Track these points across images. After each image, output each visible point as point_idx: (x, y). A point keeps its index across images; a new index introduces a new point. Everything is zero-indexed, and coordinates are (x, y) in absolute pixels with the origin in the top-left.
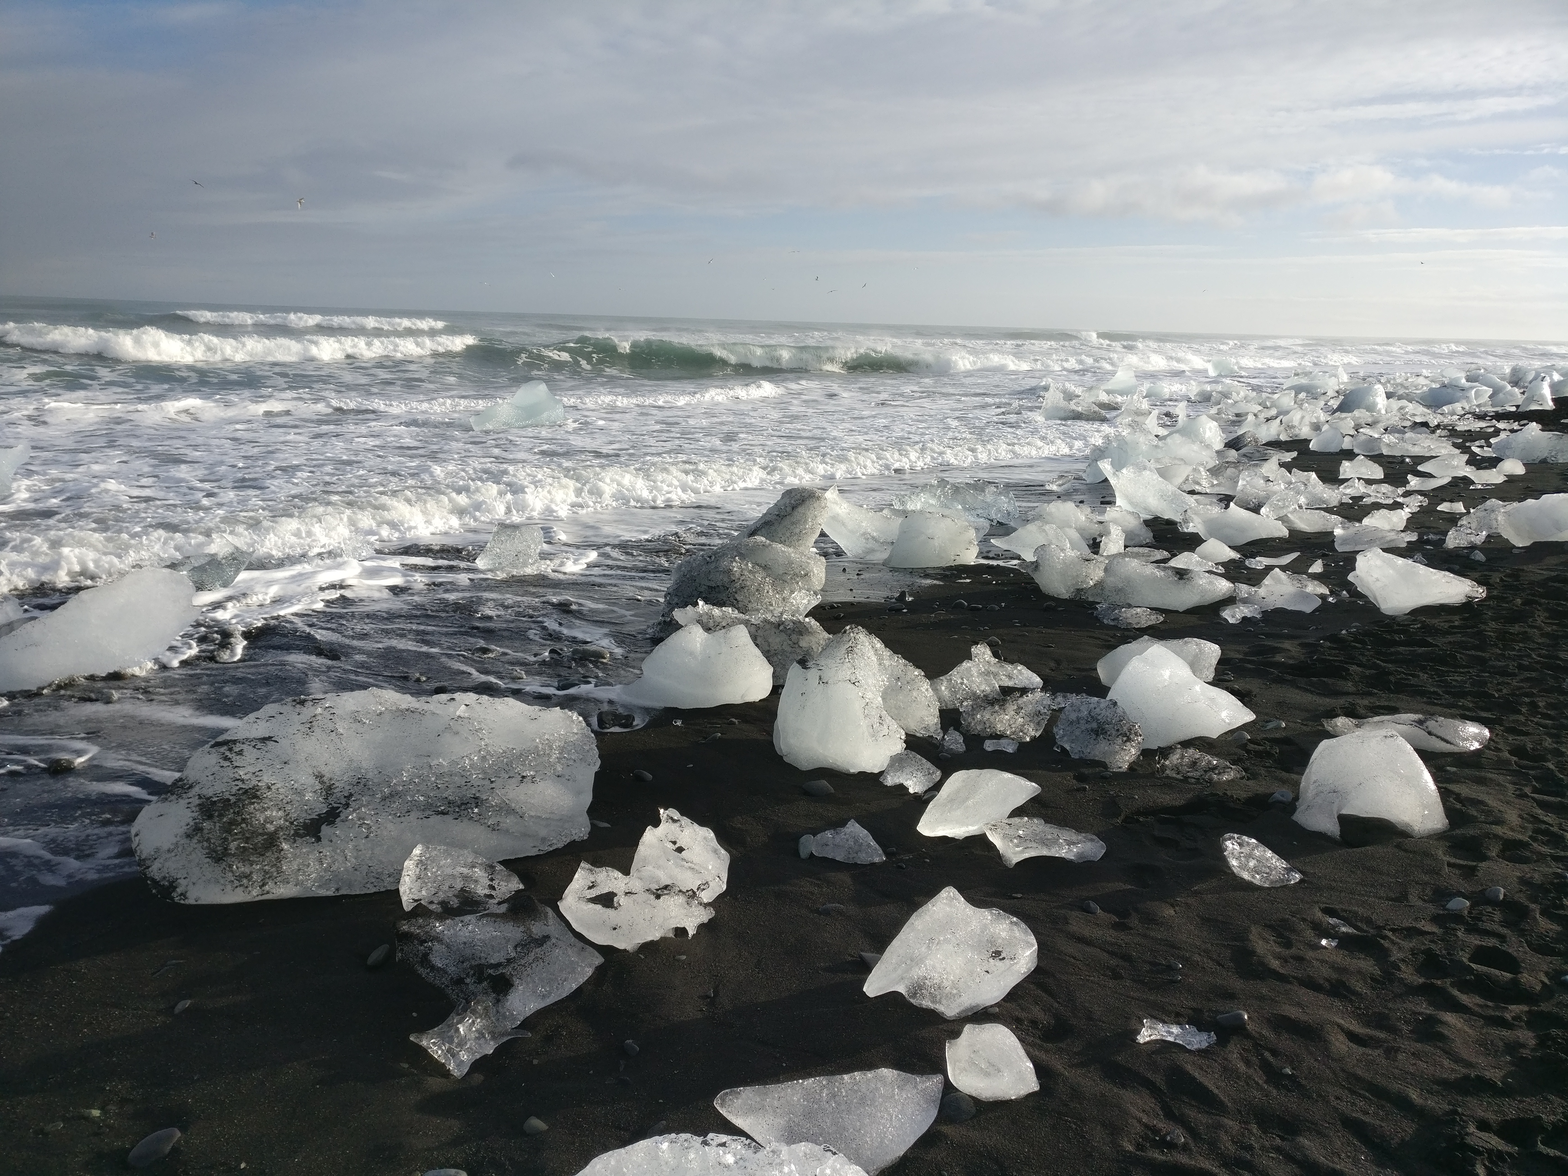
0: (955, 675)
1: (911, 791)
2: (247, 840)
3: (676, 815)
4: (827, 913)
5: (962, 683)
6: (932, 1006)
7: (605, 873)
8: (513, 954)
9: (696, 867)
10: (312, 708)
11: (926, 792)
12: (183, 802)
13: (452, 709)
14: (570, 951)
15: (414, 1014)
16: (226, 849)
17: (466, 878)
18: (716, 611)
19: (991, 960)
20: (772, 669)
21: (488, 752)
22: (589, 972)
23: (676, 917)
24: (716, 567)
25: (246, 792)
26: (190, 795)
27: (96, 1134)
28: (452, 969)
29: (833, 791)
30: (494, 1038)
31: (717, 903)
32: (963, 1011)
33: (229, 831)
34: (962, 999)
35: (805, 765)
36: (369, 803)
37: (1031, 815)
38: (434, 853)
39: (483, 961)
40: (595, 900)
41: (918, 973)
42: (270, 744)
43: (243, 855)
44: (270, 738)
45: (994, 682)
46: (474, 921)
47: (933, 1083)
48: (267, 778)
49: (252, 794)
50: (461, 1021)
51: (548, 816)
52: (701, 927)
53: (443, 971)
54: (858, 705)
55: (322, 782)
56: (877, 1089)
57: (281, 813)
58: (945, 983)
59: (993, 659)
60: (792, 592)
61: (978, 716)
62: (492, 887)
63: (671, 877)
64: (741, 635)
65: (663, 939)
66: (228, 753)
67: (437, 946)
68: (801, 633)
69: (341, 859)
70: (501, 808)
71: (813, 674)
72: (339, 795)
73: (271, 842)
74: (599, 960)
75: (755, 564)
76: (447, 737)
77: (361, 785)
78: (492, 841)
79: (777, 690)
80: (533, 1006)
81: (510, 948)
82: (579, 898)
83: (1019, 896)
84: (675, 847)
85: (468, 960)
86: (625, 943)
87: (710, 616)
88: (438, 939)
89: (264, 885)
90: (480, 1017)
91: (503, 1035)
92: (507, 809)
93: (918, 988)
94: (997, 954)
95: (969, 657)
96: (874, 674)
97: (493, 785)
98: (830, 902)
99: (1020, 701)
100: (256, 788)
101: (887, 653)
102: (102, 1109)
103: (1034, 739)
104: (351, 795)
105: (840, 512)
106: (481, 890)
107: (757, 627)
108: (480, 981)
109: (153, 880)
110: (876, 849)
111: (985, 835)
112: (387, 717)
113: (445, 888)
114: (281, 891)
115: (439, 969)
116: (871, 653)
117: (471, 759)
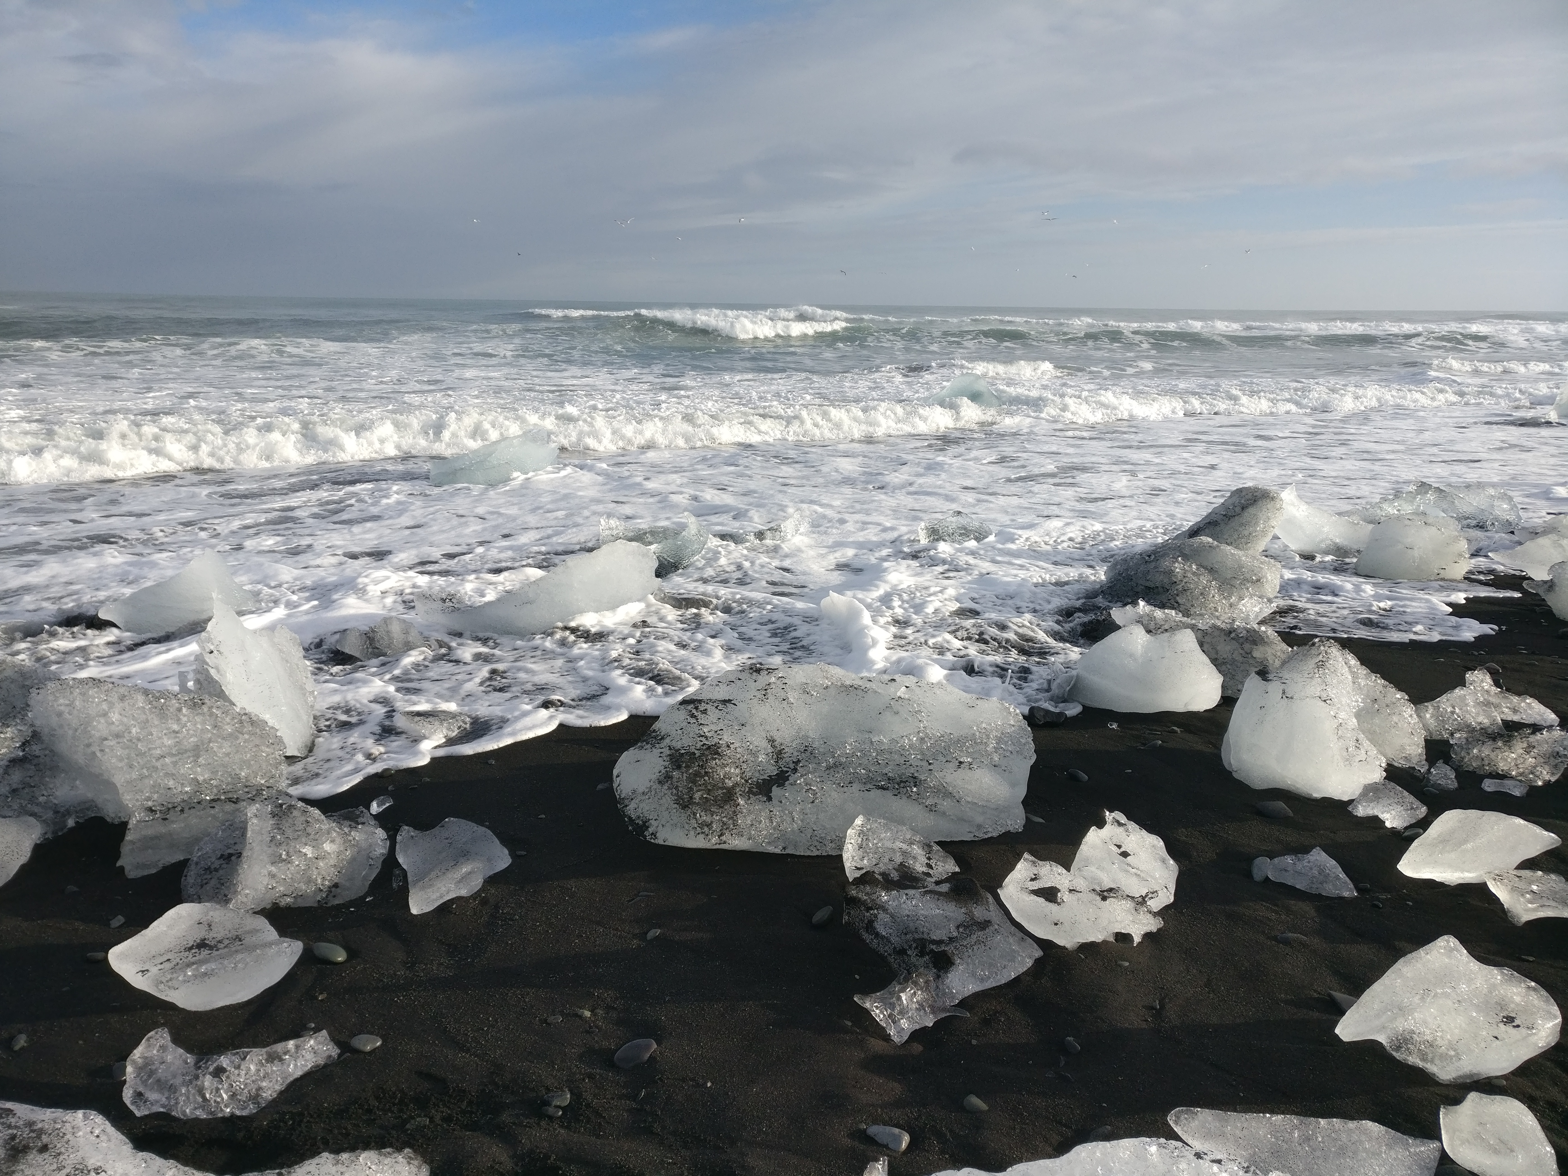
0: (1447, 702)
1: (1388, 824)
2: (709, 792)
3: (1123, 818)
4: (1287, 942)
5: (1453, 713)
6: (1421, 1064)
7: (1048, 867)
8: (955, 934)
9: (1142, 875)
10: (767, 677)
11: (1406, 828)
12: (656, 751)
13: (892, 690)
14: (1011, 940)
15: (857, 977)
16: (691, 798)
17: (904, 853)
18: (1159, 613)
19: (1501, 1025)
20: (1222, 679)
21: (927, 735)
22: (1029, 963)
23: (1121, 922)
24: (1155, 567)
25: (709, 748)
26: (662, 745)
27: (587, 1032)
28: (894, 939)
29: (1291, 814)
30: (933, 1012)
31: (1163, 913)
32: (1460, 1077)
33: (694, 782)
34: (1461, 1062)
35: (1258, 784)
36: (815, 770)
37: (1547, 870)
38: (875, 825)
39: (925, 936)
40: (1038, 893)
41: (1402, 1025)
42: (730, 706)
43: (705, 804)
44: (729, 701)
45: (1495, 714)
46: (918, 896)
47: (1426, 1149)
48: (726, 738)
49: (714, 751)
50: (903, 990)
51: (984, 804)
52: (1148, 936)
53: (886, 940)
54: (1329, 726)
55: (773, 746)
56: (1361, 1142)
57: (738, 771)
58: (1439, 1042)
59: (1494, 688)
60: (1241, 598)
61: (1475, 751)
62: (929, 866)
63: (1114, 881)
64: (1187, 640)
65: (1105, 942)
66: (694, 711)
67: (882, 915)
68: (1254, 643)
69: (789, 820)
70: (939, 790)
71: (1274, 687)
72: (788, 760)
73: (729, 796)
74: (1038, 953)
75: (1200, 566)
76: (888, 716)
77: (808, 754)
78: (927, 820)
79: (1228, 702)
80: (972, 988)
81: (952, 927)
82: (1022, 888)
83: (1531, 959)
84: (1119, 851)
85: (912, 933)
86: (1066, 940)
87: (1151, 618)
88: (883, 908)
89: (722, 835)
90: (921, 989)
91: (944, 1010)
92: (946, 793)
93: (1403, 1041)
94: (1509, 1020)
95: (1462, 683)
96: (1348, 693)
97: (931, 767)
98: (1290, 931)
99: (1532, 739)
100: (717, 745)
101: (1363, 671)
102: (592, 1011)
103: (1547, 784)
104: (799, 761)
105: (1297, 514)
106: (919, 867)
107: (1205, 633)
108: (922, 954)
109: (630, 818)
110: (1345, 883)
111: (1485, 884)
112: (832, 691)
113: (886, 860)
114: (736, 843)
115: (883, 937)
116: (1346, 670)
117: (909, 740)
